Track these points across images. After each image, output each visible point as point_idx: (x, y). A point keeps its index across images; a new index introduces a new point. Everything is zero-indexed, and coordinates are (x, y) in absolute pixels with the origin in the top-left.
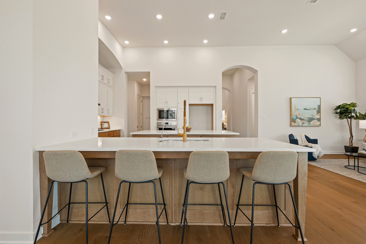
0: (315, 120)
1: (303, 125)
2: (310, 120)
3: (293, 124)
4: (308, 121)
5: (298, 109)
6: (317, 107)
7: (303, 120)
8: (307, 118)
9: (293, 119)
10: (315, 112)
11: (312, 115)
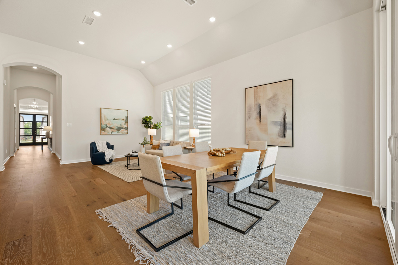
0: (123, 129)
1: (112, 133)
2: (119, 129)
3: (103, 132)
4: (117, 130)
5: (107, 119)
6: (125, 118)
7: (113, 128)
8: (116, 127)
9: (103, 128)
10: (123, 122)
11: (121, 125)
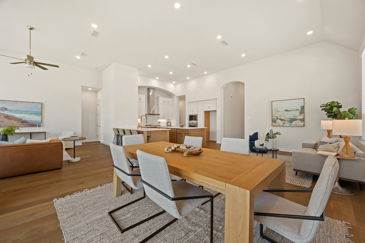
0: (297, 121)
1: (284, 125)
2: (292, 120)
3: (274, 124)
4: (289, 122)
5: (278, 111)
6: (300, 108)
7: (284, 120)
8: (288, 118)
9: (274, 120)
10: (298, 113)
11: (294, 116)
